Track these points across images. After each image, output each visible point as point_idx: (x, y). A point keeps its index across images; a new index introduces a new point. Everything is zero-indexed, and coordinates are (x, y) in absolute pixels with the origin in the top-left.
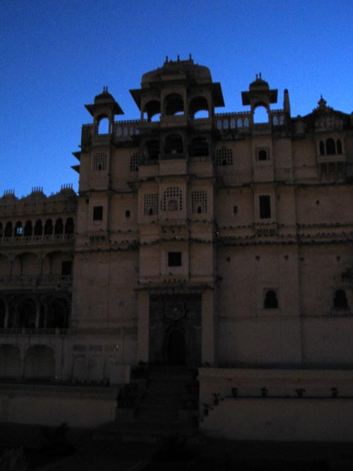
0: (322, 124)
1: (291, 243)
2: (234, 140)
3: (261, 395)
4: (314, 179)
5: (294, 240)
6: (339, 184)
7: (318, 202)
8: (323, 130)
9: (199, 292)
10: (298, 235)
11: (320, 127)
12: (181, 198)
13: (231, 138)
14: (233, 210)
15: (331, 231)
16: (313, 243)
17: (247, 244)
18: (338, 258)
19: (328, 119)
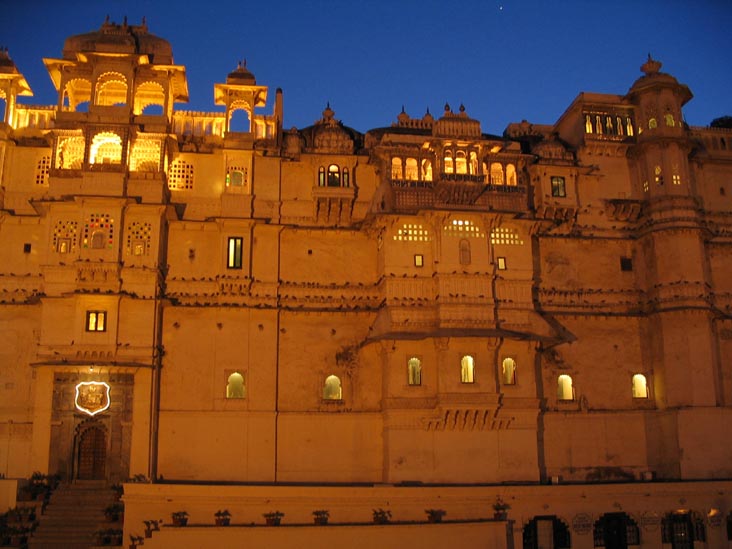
0: (325, 144)
1: (268, 307)
2: (198, 152)
3: (214, 523)
4: (308, 219)
5: (273, 303)
6: (342, 228)
7: (310, 252)
8: (325, 150)
9: (131, 371)
10: (279, 296)
11: (322, 147)
12: (111, 231)
13: (195, 150)
14: (188, 253)
15: (326, 294)
16: (301, 309)
17: (207, 305)
18: (334, 332)
19: (334, 137)
